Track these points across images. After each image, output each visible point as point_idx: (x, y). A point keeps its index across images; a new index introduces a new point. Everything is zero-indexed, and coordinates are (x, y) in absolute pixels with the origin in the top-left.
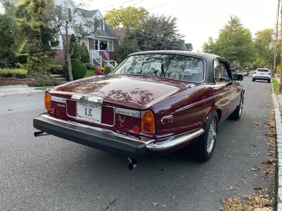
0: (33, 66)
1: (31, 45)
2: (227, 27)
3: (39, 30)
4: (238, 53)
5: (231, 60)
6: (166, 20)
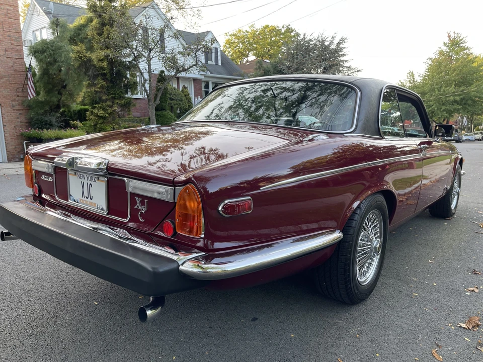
0: (95, 125)
1: (93, 89)
2: (441, 53)
3: (105, 64)
4: (462, 99)
5: (450, 113)
6: (326, 43)
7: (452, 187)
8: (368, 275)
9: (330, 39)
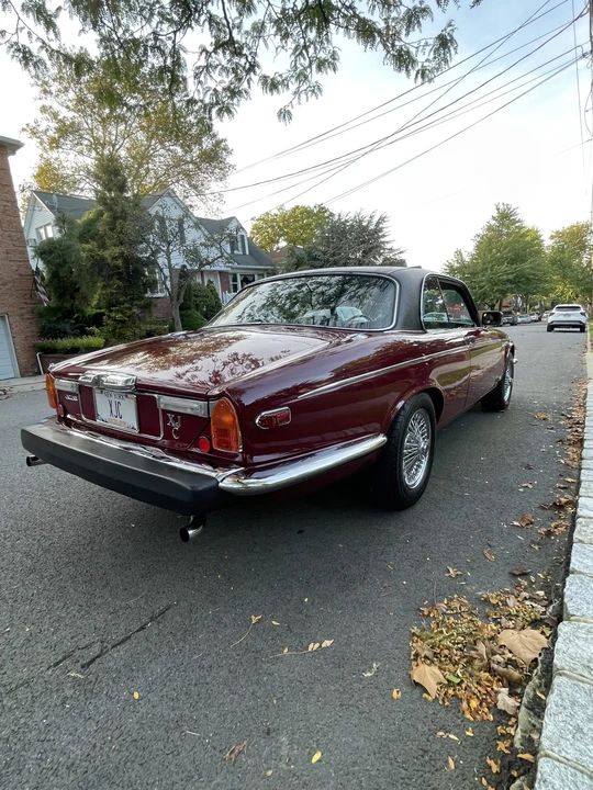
0: (114, 330)
1: (109, 291)
2: (490, 228)
3: (120, 262)
4: (516, 277)
5: (504, 293)
6: (364, 224)
7: (504, 377)
8: (416, 478)
9: (368, 218)
